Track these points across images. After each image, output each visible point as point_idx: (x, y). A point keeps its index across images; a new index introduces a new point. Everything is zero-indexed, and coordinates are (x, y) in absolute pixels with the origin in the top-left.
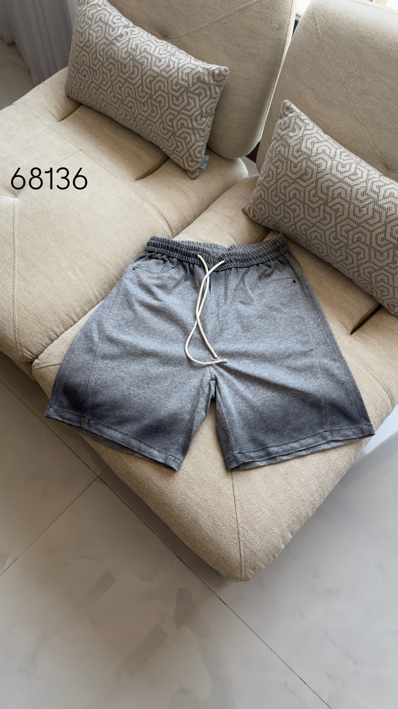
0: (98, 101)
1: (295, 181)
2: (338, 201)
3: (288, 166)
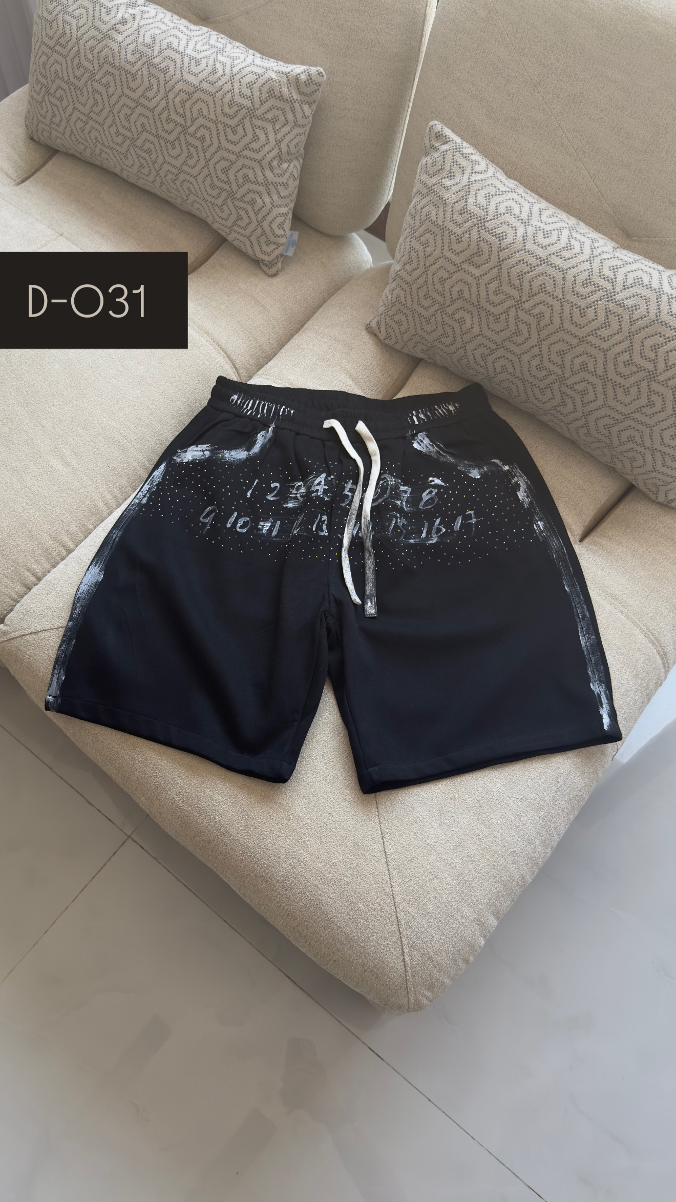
0: (87, 144)
1: (459, 268)
2: (541, 298)
3: (444, 241)
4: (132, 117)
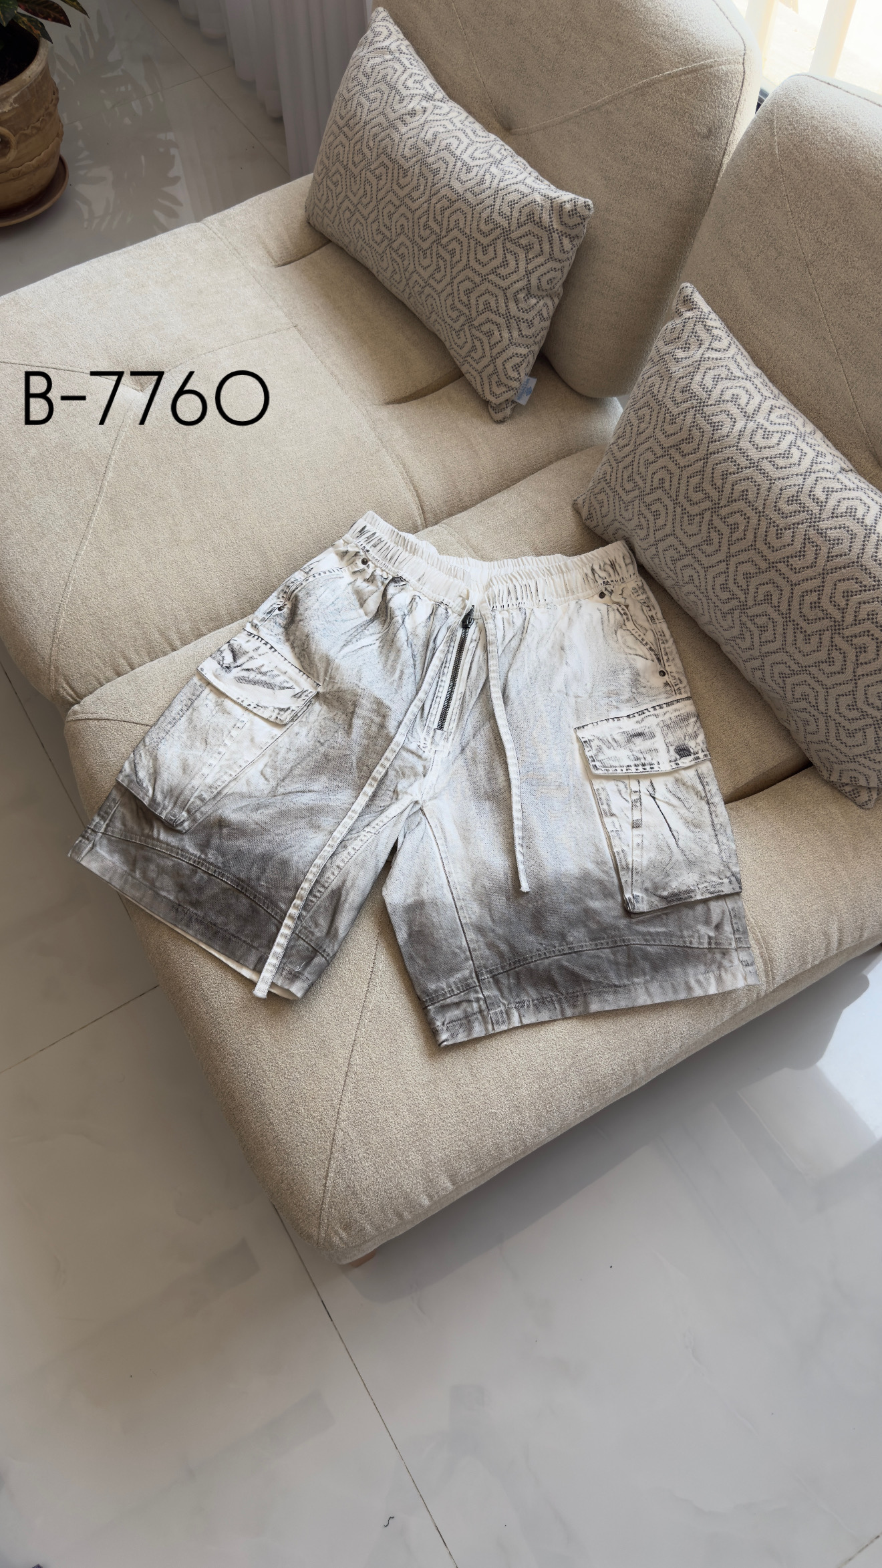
0: (352, 237)
1: (666, 453)
2: (740, 507)
3: (659, 419)
4: (395, 215)
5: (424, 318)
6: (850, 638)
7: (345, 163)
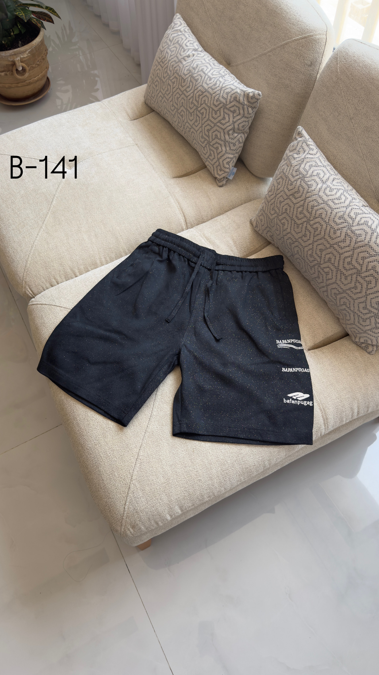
1: (288, 198)
2: (319, 220)
3: (286, 183)
5: (191, 142)
6: (364, 278)
7: (160, 77)
